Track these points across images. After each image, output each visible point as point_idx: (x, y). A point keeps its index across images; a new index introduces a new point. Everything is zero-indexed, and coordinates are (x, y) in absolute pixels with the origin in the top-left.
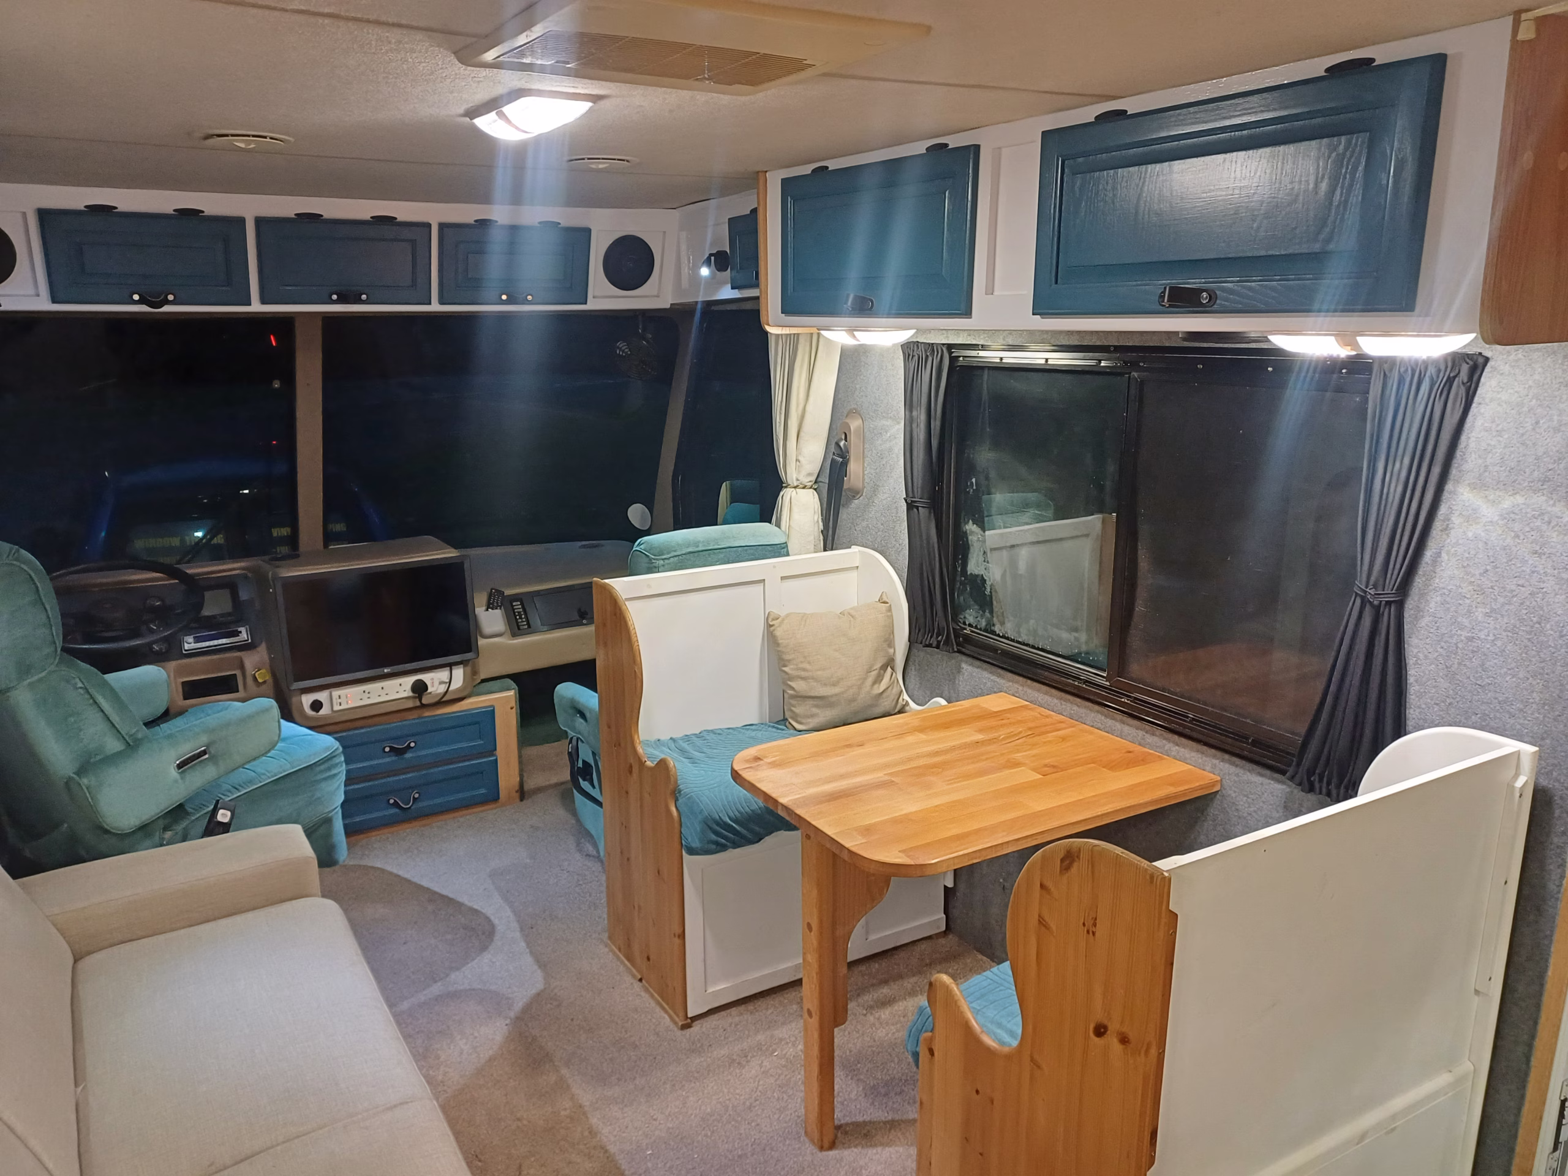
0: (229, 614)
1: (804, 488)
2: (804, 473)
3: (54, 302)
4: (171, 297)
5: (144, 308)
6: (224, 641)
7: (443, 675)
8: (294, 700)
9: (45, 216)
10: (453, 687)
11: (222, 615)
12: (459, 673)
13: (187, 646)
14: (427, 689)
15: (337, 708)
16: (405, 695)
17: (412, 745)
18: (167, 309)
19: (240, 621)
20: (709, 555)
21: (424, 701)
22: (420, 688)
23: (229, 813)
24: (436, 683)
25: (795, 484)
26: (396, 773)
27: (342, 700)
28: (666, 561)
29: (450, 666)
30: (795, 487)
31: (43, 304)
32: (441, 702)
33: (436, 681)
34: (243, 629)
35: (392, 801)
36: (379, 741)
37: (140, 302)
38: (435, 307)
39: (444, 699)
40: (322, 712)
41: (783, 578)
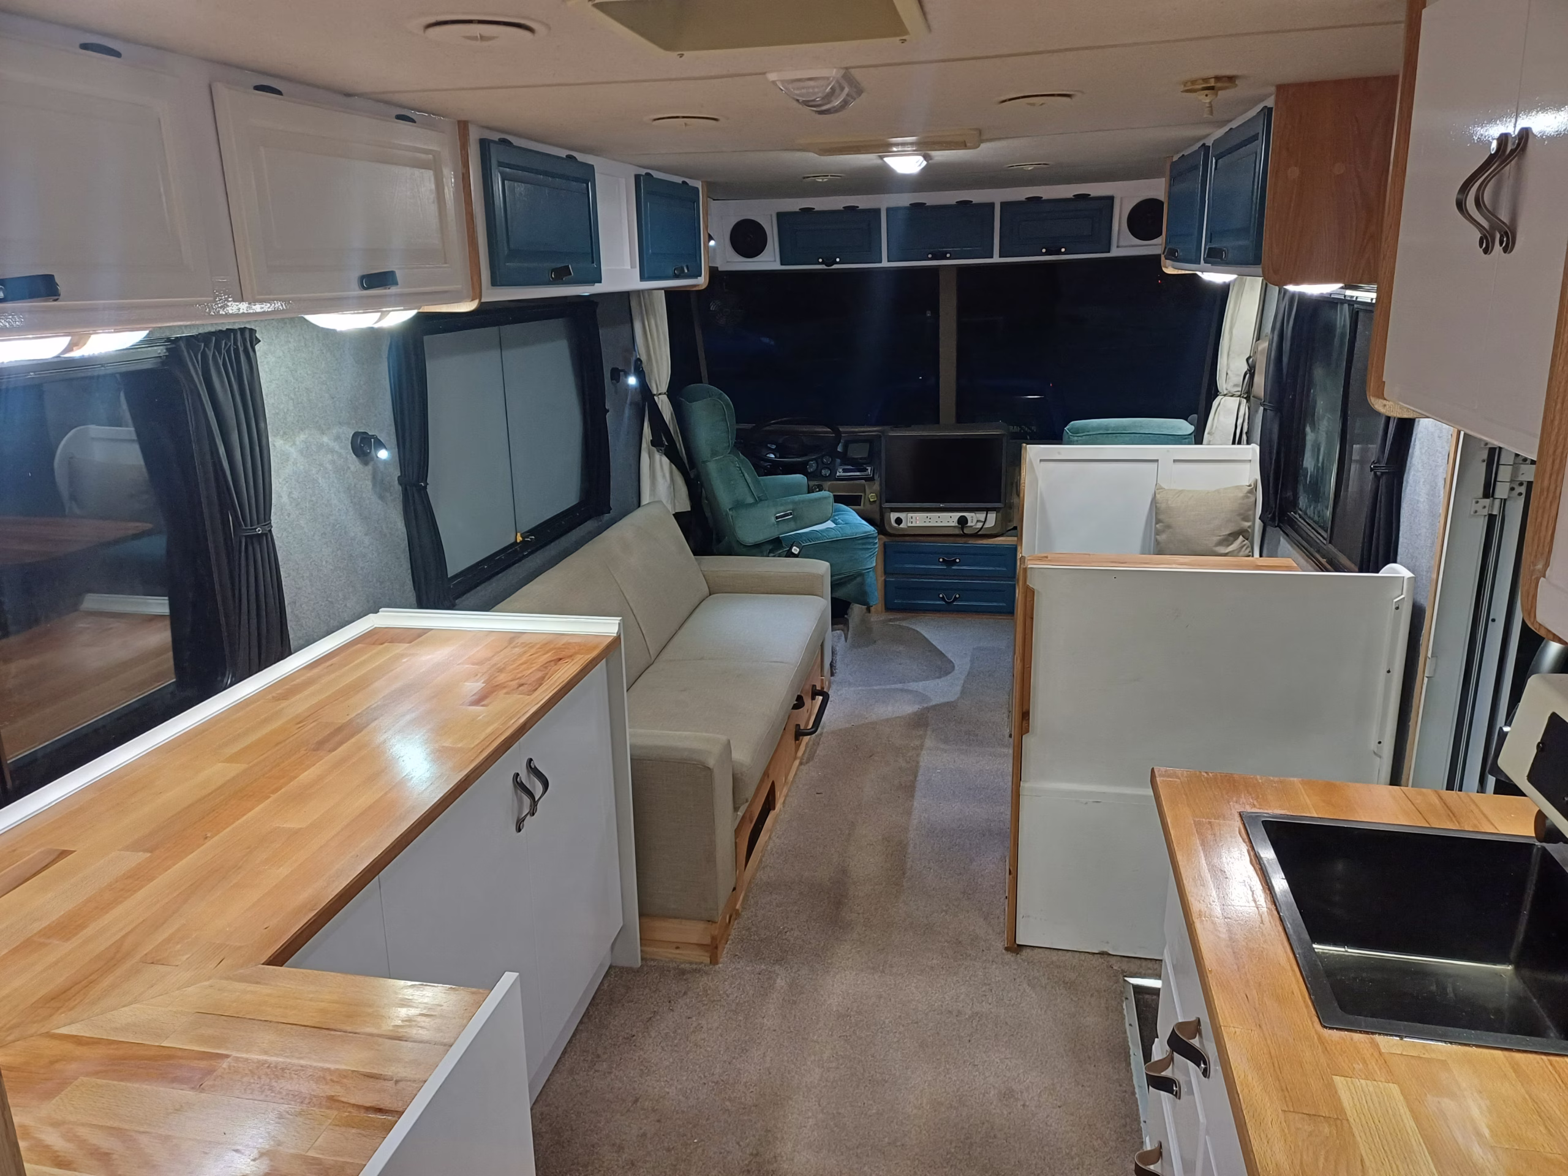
0: (865, 458)
1: (1232, 396)
2: (1231, 384)
3: (782, 264)
4: (838, 260)
5: (823, 267)
6: (858, 474)
7: (981, 516)
8: (886, 515)
9: (781, 216)
10: (986, 526)
11: (861, 459)
12: (992, 517)
13: (838, 474)
14: (967, 523)
15: (910, 525)
16: (953, 524)
17: (958, 560)
18: (835, 266)
19: (869, 464)
20: (1116, 437)
21: (966, 531)
22: (963, 521)
23: (798, 550)
24: (975, 521)
25: (1225, 392)
26: (945, 576)
27: (913, 520)
28: (1080, 438)
29: (987, 510)
30: (1225, 395)
31: (777, 266)
32: (977, 535)
33: (974, 519)
34: (869, 468)
35: (941, 596)
36: (935, 553)
37: (822, 263)
38: (996, 259)
39: (980, 533)
40: (901, 526)
41: (1175, 461)
